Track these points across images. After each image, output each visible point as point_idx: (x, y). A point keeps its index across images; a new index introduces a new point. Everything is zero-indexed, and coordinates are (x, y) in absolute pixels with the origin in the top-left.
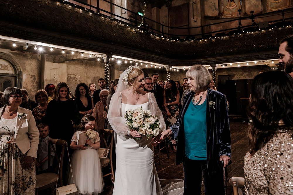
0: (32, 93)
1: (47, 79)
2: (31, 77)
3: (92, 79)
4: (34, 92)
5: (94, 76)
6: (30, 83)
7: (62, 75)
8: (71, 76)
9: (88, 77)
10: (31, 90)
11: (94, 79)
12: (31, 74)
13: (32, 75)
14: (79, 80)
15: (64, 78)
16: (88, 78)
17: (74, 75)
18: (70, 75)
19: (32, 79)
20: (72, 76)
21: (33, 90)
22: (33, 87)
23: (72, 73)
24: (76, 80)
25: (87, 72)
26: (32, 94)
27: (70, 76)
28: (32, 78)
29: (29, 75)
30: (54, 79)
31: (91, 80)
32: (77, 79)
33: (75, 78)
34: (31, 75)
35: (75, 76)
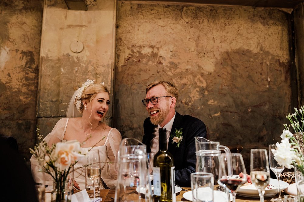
0: (21, 98)
1: (47, 57)
2: (21, 55)
3: (219, 58)
4: (28, 94)
5: (225, 47)
6: (18, 71)
7: (97, 42)
8: (143, 52)
9: (202, 53)
10: (19, 91)
11: (225, 59)
12: (21, 50)
13: (25, 50)
14: (168, 60)
15: (106, 52)
16: (202, 55)
17: (152, 47)
18: (140, 47)
19: (23, 62)
20: (147, 51)
21: (24, 90)
22: (25, 82)
23: (146, 43)
24: (160, 63)
25: (199, 37)
26: (20, 100)
27: (139, 52)
28: (25, 57)
29: (17, 51)
30: (72, 54)
31: (214, 60)
32: (164, 58)
33: (154, 55)
34: (23, 52)
35: (155, 51)
